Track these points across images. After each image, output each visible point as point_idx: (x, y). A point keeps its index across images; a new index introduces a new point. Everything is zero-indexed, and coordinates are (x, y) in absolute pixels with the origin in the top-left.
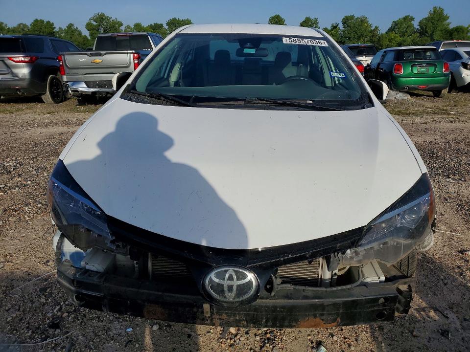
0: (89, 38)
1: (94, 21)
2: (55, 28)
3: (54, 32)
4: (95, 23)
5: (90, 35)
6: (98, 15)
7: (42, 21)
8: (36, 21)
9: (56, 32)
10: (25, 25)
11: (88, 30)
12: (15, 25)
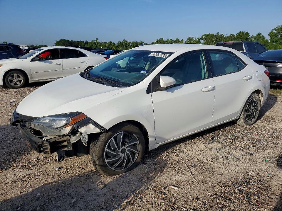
0: (269, 41)
1: (275, 30)
2: (249, 36)
3: (248, 38)
4: (276, 32)
5: (270, 39)
6: (280, 26)
7: (243, 32)
8: (240, 32)
9: (250, 38)
10: (233, 35)
11: (270, 36)
12: (229, 35)
